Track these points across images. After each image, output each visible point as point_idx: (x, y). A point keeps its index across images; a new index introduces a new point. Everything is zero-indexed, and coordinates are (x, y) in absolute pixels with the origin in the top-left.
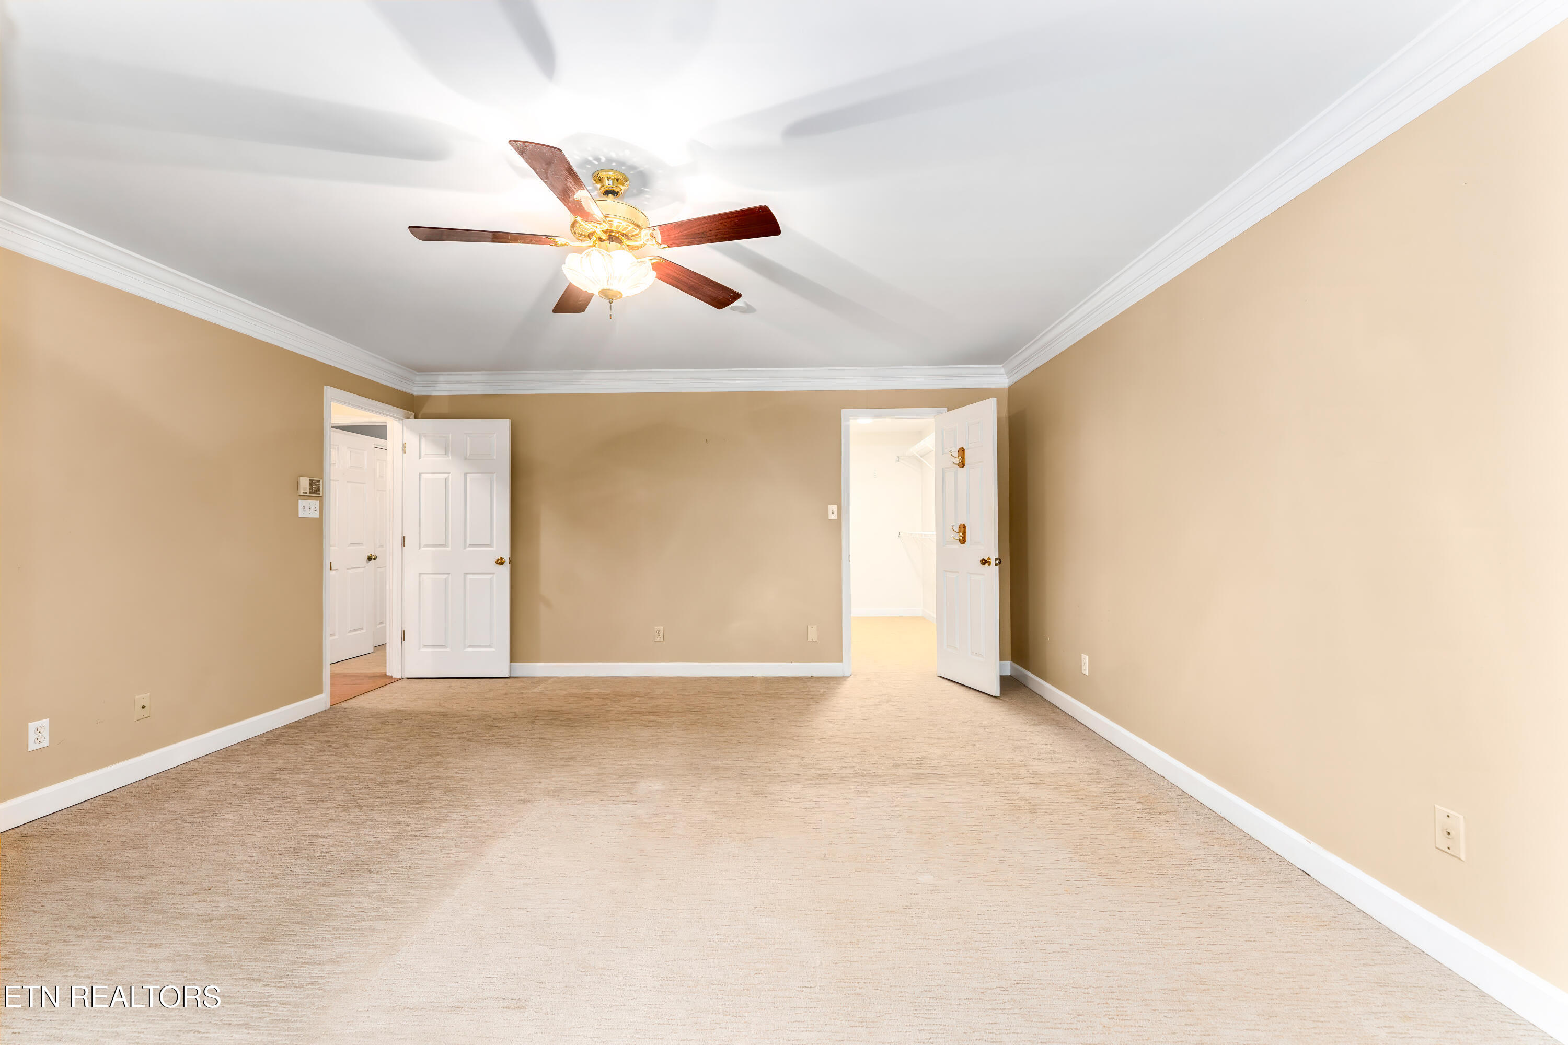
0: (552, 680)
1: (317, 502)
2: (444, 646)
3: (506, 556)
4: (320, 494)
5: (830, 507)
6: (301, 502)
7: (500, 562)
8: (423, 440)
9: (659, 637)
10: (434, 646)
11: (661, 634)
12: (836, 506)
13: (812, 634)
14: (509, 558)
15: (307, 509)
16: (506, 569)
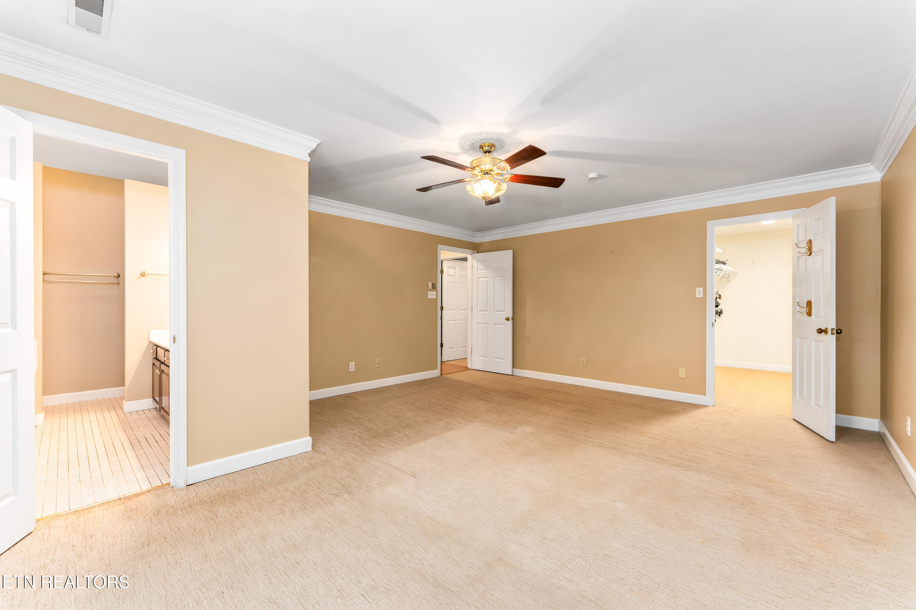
0: (530, 379)
1: (435, 292)
2: (486, 357)
3: (510, 316)
4: (436, 289)
5: (697, 289)
6: (429, 292)
7: (507, 319)
8: (479, 263)
9: (583, 364)
10: (483, 356)
11: (585, 363)
12: (702, 288)
13: (682, 373)
14: (512, 317)
15: (432, 295)
16: (510, 322)
